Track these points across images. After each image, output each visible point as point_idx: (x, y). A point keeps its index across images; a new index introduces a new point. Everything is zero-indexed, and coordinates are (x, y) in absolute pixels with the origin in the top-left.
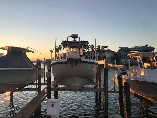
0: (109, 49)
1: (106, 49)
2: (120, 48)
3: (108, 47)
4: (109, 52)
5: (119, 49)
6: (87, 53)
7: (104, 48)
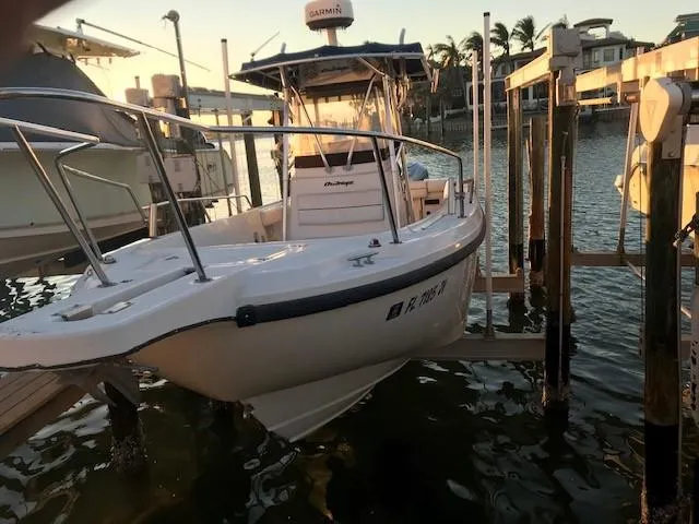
0: (617, 34)
1: (599, 33)
2: (680, 18)
3: (610, 22)
4: (617, 49)
5: (677, 25)
6: (500, 68)
7: (591, 32)
